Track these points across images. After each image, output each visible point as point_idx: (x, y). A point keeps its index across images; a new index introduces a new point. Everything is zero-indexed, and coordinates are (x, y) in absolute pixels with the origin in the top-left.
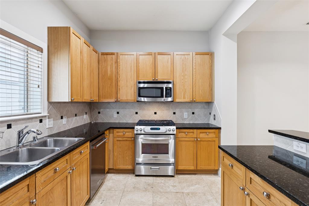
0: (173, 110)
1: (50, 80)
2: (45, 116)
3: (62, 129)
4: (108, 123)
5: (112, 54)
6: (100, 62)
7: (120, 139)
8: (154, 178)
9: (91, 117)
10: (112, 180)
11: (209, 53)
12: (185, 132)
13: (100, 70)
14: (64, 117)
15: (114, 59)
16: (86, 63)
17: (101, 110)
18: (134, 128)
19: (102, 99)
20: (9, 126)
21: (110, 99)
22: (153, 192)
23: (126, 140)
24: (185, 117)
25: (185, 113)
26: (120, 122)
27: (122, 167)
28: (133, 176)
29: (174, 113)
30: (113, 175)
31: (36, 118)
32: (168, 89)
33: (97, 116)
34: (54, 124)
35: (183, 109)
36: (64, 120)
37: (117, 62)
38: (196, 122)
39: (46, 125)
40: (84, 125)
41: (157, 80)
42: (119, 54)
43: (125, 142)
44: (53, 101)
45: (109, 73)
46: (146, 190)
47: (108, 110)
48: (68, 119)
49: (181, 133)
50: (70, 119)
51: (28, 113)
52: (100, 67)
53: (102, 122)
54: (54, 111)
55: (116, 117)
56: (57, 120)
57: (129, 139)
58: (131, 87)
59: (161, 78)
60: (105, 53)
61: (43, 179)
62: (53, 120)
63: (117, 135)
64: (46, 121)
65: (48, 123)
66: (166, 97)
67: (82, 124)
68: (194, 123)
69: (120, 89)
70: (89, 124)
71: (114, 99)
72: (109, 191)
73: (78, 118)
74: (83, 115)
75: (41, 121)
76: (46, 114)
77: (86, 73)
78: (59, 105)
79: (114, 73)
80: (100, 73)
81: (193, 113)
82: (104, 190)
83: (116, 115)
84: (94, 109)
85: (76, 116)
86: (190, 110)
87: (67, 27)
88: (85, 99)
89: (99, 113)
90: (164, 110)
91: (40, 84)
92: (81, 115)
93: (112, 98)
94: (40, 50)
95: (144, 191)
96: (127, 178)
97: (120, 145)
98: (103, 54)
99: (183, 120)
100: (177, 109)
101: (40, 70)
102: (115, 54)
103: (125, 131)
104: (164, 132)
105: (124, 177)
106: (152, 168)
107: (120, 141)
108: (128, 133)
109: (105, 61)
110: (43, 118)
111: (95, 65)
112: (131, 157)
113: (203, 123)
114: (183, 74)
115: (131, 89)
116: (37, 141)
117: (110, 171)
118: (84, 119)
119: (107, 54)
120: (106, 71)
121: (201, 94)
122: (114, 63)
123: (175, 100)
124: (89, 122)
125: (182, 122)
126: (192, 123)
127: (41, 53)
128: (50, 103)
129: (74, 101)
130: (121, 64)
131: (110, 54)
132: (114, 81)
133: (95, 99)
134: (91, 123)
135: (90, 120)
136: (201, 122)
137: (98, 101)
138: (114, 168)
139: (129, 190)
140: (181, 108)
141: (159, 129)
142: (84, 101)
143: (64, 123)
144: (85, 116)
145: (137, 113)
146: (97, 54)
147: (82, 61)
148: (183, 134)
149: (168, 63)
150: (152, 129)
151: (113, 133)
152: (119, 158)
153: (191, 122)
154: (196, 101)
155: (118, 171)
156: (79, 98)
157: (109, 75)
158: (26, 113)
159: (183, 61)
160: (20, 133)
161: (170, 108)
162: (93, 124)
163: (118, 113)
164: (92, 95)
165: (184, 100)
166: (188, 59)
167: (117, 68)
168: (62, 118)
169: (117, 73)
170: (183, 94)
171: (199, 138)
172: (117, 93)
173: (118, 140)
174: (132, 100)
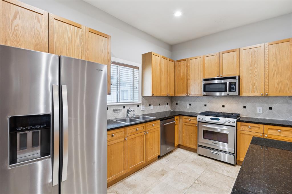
0: (243, 104)
1: (143, 84)
2: (141, 104)
3: (150, 113)
4: (183, 112)
5: (184, 60)
6: (176, 68)
7: (187, 124)
8: (214, 161)
9: (172, 107)
10: (180, 152)
11: (289, 39)
12: (248, 126)
13: (176, 73)
14: (151, 105)
15: (185, 63)
16: (163, 71)
17: (178, 102)
18: (196, 117)
19: (177, 94)
20: (124, 107)
21: (182, 93)
22: (206, 168)
23: (192, 126)
24: (258, 112)
25: (258, 108)
26: (192, 112)
27: (188, 145)
28: (196, 155)
29: (245, 107)
30: (182, 149)
31: (136, 104)
32: (233, 84)
33: (176, 106)
34: (145, 109)
35: (256, 103)
36: (152, 107)
37: (187, 66)
38: (274, 119)
39: (140, 109)
40: (166, 112)
41: (221, 76)
42: (189, 59)
43: (191, 127)
44: (144, 95)
45: (182, 74)
46: (201, 165)
47: (183, 102)
48: (154, 106)
49: (243, 126)
50: (155, 107)
51: (134, 101)
52: (176, 71)
53: (179, 111)
54: (145, 101)
55: (189, 107)
56: (147, 106)
57: (194, 125)
58: (199, 84)
59: (226, 74)
60: (179, 60)
61: (130, 131)
62: (145, 106)
63: (185, 121)
64: (141, 107)
65: (142, 108)
66: (229, 91)
67: (165, 111)
68: (272, 119)
69: (189, 86)
70: (170, 112)
71: (185, 94)
72: (175, 158)
73: (161, 106)
74: (165, 105)
75: (138, 106)
76: (141, 102)
77: (163, 77)
78: (148, 97)
79: (185, 74)
80: (176, 75)
81: (270, 108)
82: (171, 156)
83: (188, 106)
84: (173, 101)
85: (160, 105)
86: (266, 105)
87: (150, 52)
88: (162, 94)
89: (177, 104)
90: (232, 104)
91: (137, 86)
92: (164, 105)
93: (184, 93)
94: (138, 68)
95: (199, 165)
96: (191, 154)
97: (187, 129)
98: (178, 61)
99: (255, 114)
100: (248, 104)
101: (138, 79)
102: (186, 59)
103: (191, 118)
104: (223, 122)
105: (189, 153)
106: (212, 152)
107: (187, 125)
108: (193, 121)
109: (180, 66)
110: (139, 105)
111: (172, 69)
112: (195, 139)
113: (286, 120)
114: (251, 68)
115: (198, 85)
116: (135, 116)
117: (181, 147)
118: (166, 108)
119: (180, 61)
120: (180, 74)
121: (277, 88)
122: (185, 67)
123: (242, 94)
124: (170, 110)
125: (254, 116)
126: (269, 118)
127: (138, 70)
128: (143, 97)
129: (154, 95)
130: (190, 66)
131: (183, 60)
132: (185, 80)
133: (172, 94)
134: (171, 111)
135: (171, 109)
136: (282, 119)
137: (174, 96)
138: (183, 145)
139: (188, 161)
140: (253, 103)
141: (219, 120)
142: (161, 95)
143: (151, 109)
144: (167, 106)
145: (205, 105)
146: (174, 63)
147: (160, 70)
148: (246, 127)
149: (233, 59)
150: (211, 119)
151: (182, 119)
152: (186, 138)
153: (267, 118)
154: (270, 94)
155: (186, 148)
156: (158, 93)
157: (182, 76)
158: (133, 101)
159: (251, 54)
160: (128, 110)
161: (240, 102)
162: (173, 111)
163: (190, 105)
164: (168, 92)
165: (253, 94)
166: (258, 51)
167: (187, 70)
168: (150, 105)
169: (187, 74)
170: (251, 88)
171: (267, 134)
172: (187, 90)
173: (185, 125)
174: (199, 94)
